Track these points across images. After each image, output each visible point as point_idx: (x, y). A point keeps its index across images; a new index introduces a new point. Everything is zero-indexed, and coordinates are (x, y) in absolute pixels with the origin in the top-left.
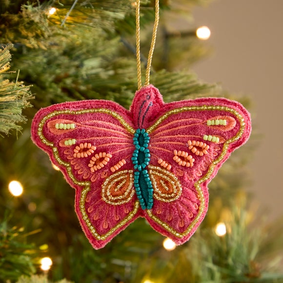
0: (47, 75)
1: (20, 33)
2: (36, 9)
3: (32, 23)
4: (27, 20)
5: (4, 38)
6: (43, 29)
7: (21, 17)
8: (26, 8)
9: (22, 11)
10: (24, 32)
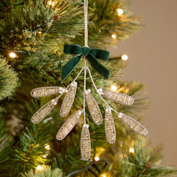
0: (39, 66)
1: (23, 44)
2: (30, 32)
3: (28, 39)
4: (26, 38)
5: (16, 47)
6: (33, 42)
7: (23, 36)
8: (25, 31)
9: (23, 33)
10: (25, 44)
